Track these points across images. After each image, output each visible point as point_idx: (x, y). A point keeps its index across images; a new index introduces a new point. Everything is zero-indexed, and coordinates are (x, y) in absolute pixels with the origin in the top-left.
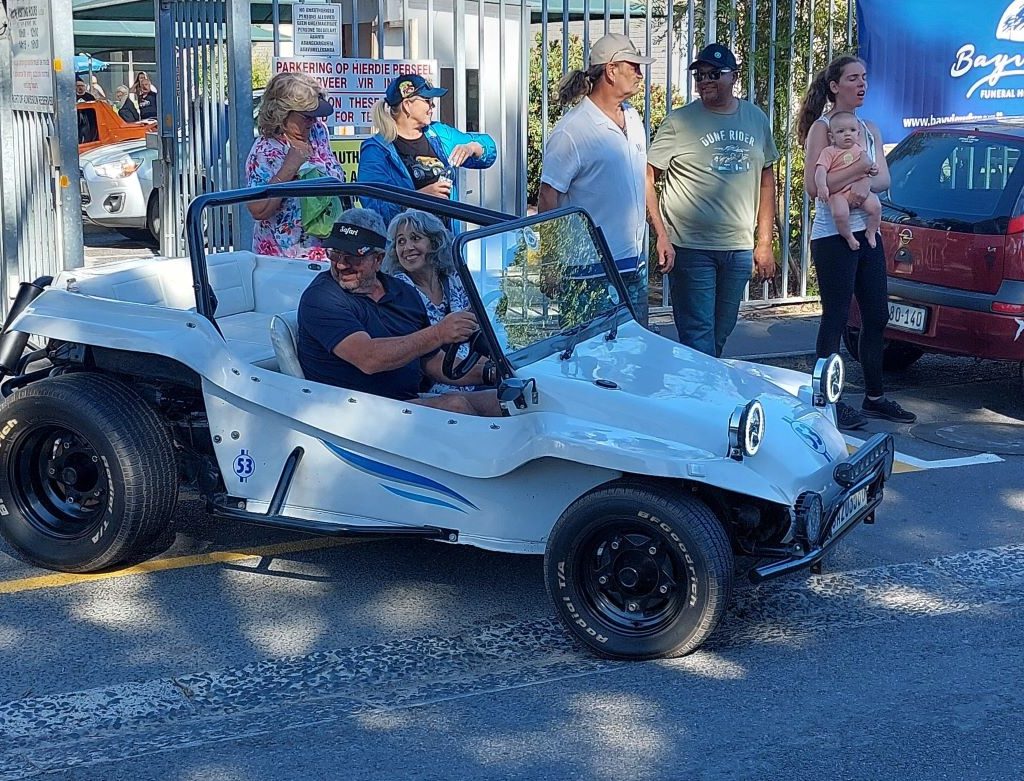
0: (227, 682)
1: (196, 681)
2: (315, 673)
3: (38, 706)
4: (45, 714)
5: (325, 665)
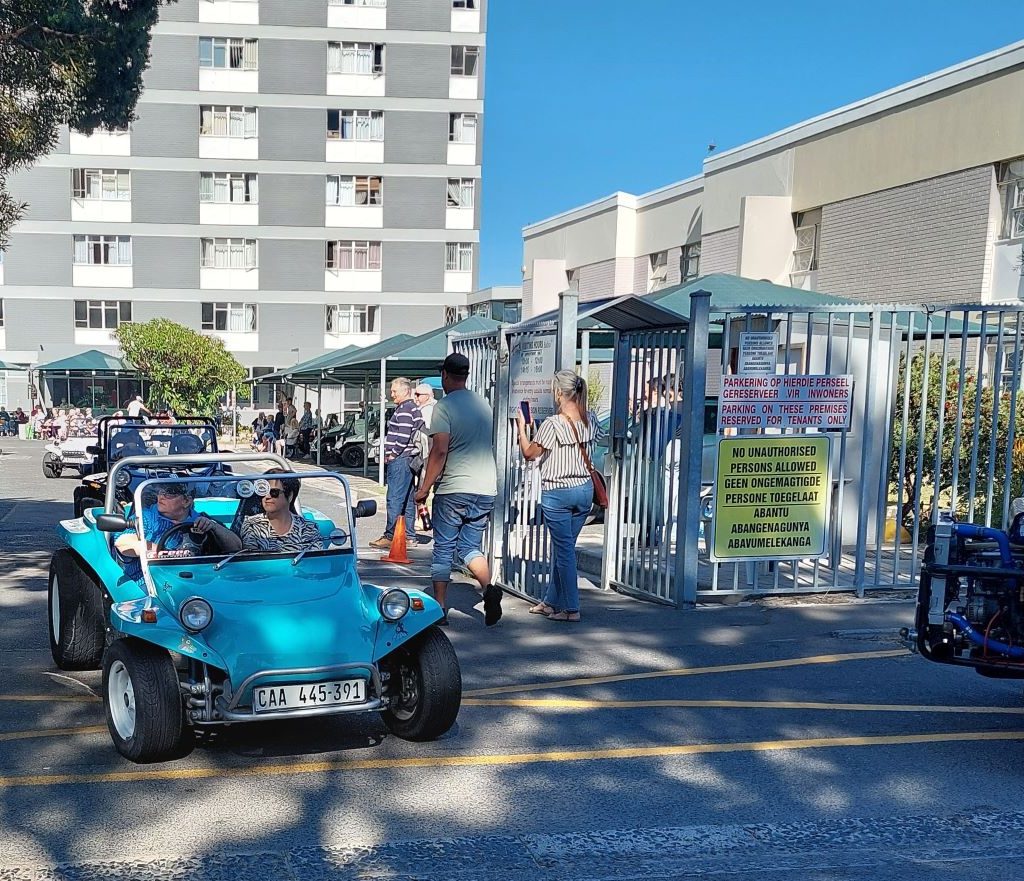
0: (784, 832)
1: (759, 830)
2: (848, 833)
3: (653, 834)
4: (659, 840)
5: (855, 828)
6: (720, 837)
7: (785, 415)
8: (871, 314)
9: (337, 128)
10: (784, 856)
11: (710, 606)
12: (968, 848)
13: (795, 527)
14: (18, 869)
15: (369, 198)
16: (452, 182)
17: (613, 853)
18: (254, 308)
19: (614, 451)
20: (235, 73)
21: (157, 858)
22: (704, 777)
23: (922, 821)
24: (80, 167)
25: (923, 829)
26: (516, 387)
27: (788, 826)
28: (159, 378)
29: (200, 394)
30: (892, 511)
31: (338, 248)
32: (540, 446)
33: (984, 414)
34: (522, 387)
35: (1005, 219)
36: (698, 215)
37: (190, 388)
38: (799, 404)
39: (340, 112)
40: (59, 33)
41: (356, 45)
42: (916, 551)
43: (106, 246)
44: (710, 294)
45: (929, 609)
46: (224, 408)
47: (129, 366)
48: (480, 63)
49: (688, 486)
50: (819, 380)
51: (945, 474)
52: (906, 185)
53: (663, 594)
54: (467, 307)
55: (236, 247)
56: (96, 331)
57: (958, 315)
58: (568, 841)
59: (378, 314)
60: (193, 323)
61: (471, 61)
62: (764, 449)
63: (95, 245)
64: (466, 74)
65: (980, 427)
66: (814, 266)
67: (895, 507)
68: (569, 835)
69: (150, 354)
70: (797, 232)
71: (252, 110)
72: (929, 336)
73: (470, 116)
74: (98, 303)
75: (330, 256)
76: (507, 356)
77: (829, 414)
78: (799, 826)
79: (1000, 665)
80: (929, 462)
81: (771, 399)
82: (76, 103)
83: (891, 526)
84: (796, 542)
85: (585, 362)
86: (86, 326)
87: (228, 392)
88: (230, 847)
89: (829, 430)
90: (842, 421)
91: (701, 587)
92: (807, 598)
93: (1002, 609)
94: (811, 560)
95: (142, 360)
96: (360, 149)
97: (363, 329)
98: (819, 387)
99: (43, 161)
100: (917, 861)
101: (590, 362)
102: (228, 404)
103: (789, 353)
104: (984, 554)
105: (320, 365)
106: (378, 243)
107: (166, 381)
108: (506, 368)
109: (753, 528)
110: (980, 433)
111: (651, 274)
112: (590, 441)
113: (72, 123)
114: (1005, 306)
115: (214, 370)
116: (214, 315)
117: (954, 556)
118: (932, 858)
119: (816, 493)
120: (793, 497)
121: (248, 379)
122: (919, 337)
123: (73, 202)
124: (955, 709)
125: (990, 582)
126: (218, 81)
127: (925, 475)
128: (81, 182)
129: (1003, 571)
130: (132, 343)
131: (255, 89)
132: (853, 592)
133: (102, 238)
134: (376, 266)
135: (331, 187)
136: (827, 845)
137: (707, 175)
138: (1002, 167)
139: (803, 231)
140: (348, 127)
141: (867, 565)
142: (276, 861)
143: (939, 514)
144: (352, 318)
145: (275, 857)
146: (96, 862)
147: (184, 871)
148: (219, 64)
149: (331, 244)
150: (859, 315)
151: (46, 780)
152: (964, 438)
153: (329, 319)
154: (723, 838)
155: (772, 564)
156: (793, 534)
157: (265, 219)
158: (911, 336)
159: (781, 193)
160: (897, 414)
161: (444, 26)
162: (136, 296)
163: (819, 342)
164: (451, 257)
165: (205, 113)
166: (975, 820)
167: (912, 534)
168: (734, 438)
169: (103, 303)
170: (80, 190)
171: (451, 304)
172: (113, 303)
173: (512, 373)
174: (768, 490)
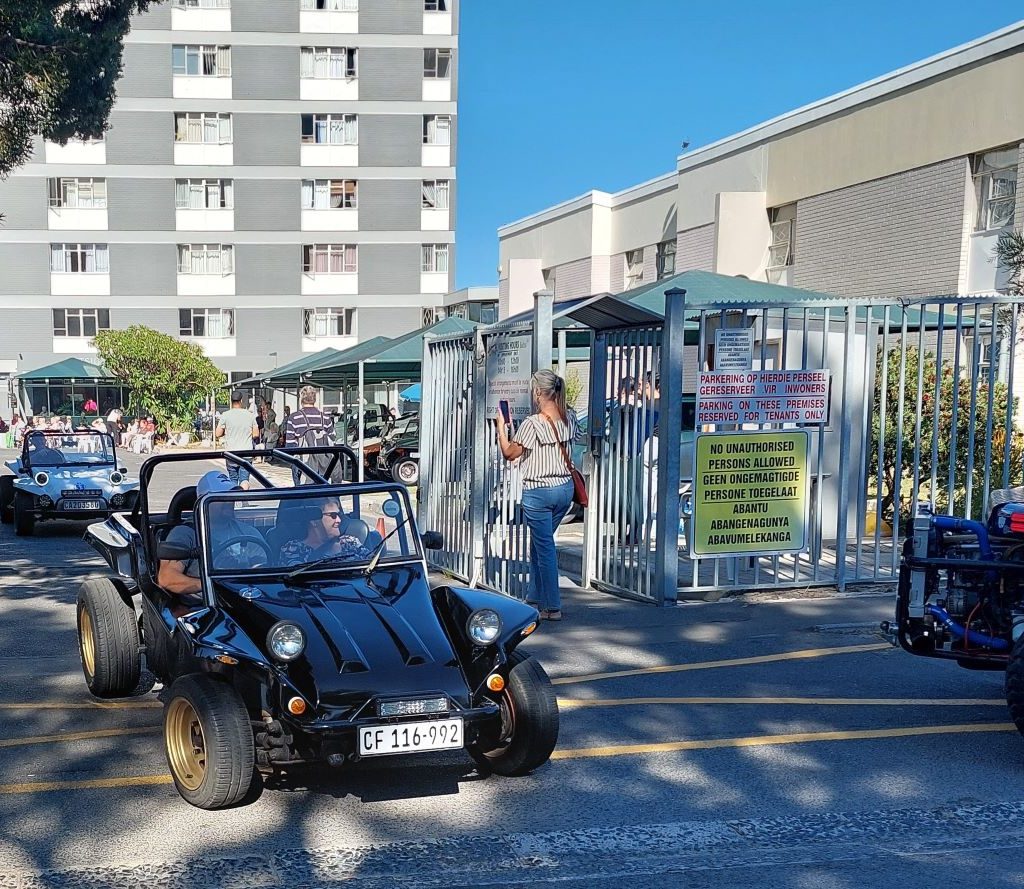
0: (767, 828)
1: (742, 825)
2: (832, 827)
3: (636, 831)
4: (642, 837)
5: (838, 822)
6: (704, 834)
7: (762, 412)
8: (846, 308)
9: (312, 133)
10: (768, 851)
11: (691, 603)
12: (952, 840)
13: (774, 522)
14: (4, 877)
15: (344, 201)
16: (427, 183)
17: (596, 851)
18: (231, 313)
19: (593, 449)
20: (209, 80)
21: (141, 863)
22: (686, 774)
23: (905, 814)
24: (55, 175)
25: (907, 820)
26: (493, 388)
27: (772, 822)
28: (138, 385)
29: (179, 400)
30: (872, 504)
31: (313, 252)
32: (519, 445)
33: (962, 406)
34: (500, 388)
35: (980, 210)
36: (673, 213)
37: (169, 394)
38: (776, 399)
39: (314, 117)
40: (32, 44)
41: (329, 50)
42: (896, 544)
43: (83, 255)
44: (685, 292)
45: (909, 602)
46: (204, 414)
47: (108, 373)
48: (453, 65)
49: (667, 484)
50: (796, 375)
51: (925, 467)
52: (881, 179)
53: (644, 592)
54: (445, 308)
55: (212, 253)
56: (74, 339)
57: (934, 308)
58: (551, 840)
59: (355, 316)
60: (172, 329)
61: (444, 63)
62: (742, 445)
63: (72, 253)
64: (439, 76)
65: (958, 419)
66: (790, 261)
67: (875, 501)
68: (553, 834)
69: (129, 360)
70: (772, 228)
71: (227, 116)
72: (905, 329)
73: (443, 118)
74: (76, 311)
75: (307, 259)
76: (483, 357)
77: (807, 409)
78: (782, 821)
79: (982, 657)
80: (908, 455)
81: (748, 395)
82: (49, 114)
83: (871, 520)
84: (777, 537)
85: (562, 361)
86: (64, 334)
87: (207, 398)
88: (215, 851)
89: (807, 425)
90: (819, 415)
91: (681, 584)
92: (789, 593)
93: (982, 602)
94: (792, 556)
95: (121, 367)
96: (334, 153)
97: (340, 332)
98: (796, 382)
99: (18, 171)
100: (901, 854)
101: (568, 361)
102: (207, 408)
103: (765, 348)
104: (963, 546)
105: (299, 369)
106: (353, 246)
107: (146, 387)
108: (483, 369)
109: (733, 524)
110: (959, 425)
111: (627, 272)
112: (570, 440)
113: (46, 134)
114: (981, 298)
115: (192, 376)
116: (192, 321)
117: (933, 548)
118: (917, 851)
119: (795, 488)
120: (772, 493)
121: (227, 384)
122: (895, 330)
123: (49, 210)
124: (937, 702)
125: (970, 574)
126: (191, 88)
127: (904, 468)
128: (57, 191)
129: (982, 563)
130: (111, 350)
131: (229, 95)
132: (834, 587)
133: (79, 246)
134: (350, 268)
135: (306, 191)
136: (811, 839)
137: (681, 172)
138: (976, 159)
139: (778, 226)
140: (322, 132)
141: (848, 559)
142: (261, 864)
143: (918, 508)
144: (329, 321)
145: (260, 860)
146: (81, 868)
147: (169, 876)
148: (193, 71)
149: (307, 248)
150: (834, 311)
151: (30, 787)
152: (943, 430)
153: (307, 322)
154: (706, 834)
155: (752, 560)
156: (773, 530)
157: (241, 225)
158: (887, 330)
159: (755, 189)
160: (874, 409)
161: (416, 29)
162: (114, 304)
163: (795, 336)
164: (428, 258)
165: (180, 120)
166: (959, 812)
167: (892, 527)
168: (711, 435)
169: (81, 311)
170: (57, 199)
171: (427, 306)
172: (91, 311)
173: (490, 373)
174: (747, 486)
